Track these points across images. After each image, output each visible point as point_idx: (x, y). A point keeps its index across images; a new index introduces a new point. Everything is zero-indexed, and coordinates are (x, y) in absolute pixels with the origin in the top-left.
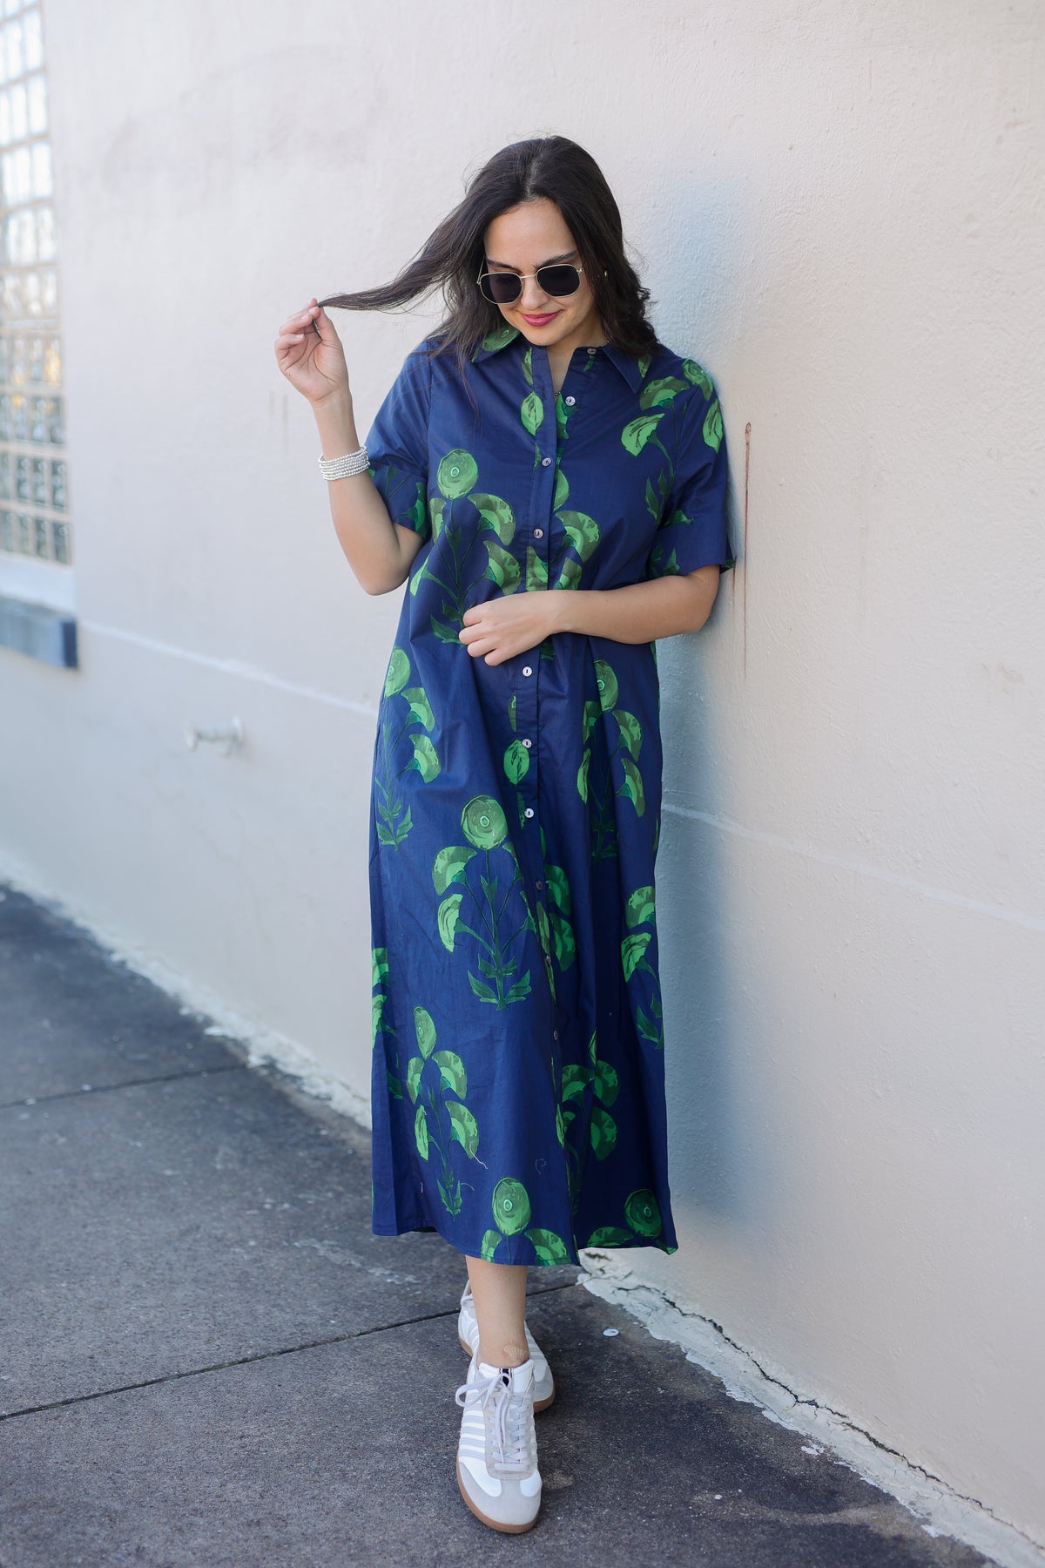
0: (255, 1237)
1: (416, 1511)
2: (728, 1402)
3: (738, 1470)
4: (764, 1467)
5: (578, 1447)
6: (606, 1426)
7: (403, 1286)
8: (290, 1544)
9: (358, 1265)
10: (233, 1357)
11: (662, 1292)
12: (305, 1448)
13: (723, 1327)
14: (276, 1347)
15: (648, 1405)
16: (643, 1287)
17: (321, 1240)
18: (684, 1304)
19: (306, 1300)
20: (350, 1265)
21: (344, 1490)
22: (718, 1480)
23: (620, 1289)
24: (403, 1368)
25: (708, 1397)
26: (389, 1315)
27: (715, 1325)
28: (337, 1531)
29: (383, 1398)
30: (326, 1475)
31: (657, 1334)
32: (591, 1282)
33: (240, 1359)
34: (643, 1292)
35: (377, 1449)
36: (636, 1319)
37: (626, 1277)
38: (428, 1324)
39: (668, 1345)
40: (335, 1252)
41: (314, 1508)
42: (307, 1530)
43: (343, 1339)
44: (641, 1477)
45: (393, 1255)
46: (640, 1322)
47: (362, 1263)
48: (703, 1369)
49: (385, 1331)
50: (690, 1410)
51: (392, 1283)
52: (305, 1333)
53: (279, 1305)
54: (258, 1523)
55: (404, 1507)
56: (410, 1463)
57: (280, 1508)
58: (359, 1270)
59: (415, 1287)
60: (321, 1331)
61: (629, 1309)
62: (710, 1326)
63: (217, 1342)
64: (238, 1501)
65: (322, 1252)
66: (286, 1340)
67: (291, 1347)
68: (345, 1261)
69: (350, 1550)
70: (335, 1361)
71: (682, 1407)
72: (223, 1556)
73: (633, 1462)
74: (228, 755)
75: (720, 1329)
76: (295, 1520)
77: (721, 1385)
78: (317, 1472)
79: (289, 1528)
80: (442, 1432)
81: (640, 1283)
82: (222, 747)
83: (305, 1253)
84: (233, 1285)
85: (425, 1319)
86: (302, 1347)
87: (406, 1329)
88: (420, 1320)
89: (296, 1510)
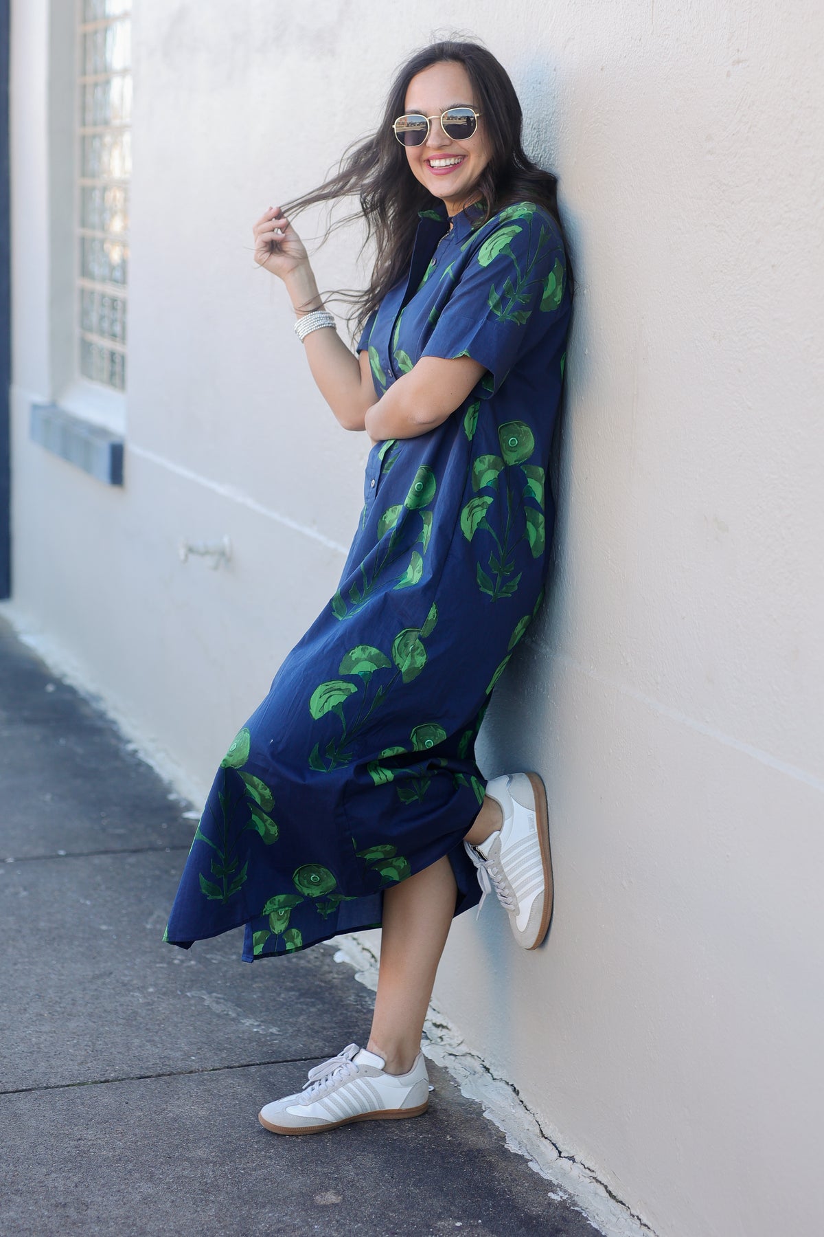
0: (155, 985)
1: (199, 1209)
2: (503, 1152)
3: (486, 1205)
4: (510, 1205)
5: (357, 1175)
6: (389, 1160)
7: (265, 1036)
8: (83, 1223)
9: (233, 1015)
10: (97, 1077)
11: (482, 1059)
12: (128, 1153)
13: (520, 1091)
14: (137, 1072)
15: (433, 1149)
16: (470, 1054)
17: (210, 993)
18: (496, 1070)
19: (178, 1038)
20: (227, 1015)
21: (147, 1188)
22: (464, 1211)
23: (451, 1054)
24: (237, 1099)
25: (488, 1147)
26: (243, 1057)
27: (515, 1088)
28: (128, 1218)
29: (210, 1121)
30: (137, 1175)
31: (466, 1093)
32: (429, 1047)
33: (103, 1080)
34: (469, 1058)
35: (188, 1159)
36: (454, 1079)
37: (459, 1045)
38: (273, 1068)
39: (473, 1102)
40: (218, 1003)
41: (115, 1198)
42: (102, 1214)
43: (196, 1072)
44: (401, 1202)
45: (268, 1010)
46: (456, 1082)
47: (238, 1015)
48: (494, 1124)
49: (234, 1069)
50: (467, 1155)
51: (257, 1032)
52: (166, 1065)
53: (153, 1041)
54: (65, 1206)
55: (190, 1205)
56: (211, 1173)
57: (87, 1196)
58: (233, 1019)
59: (275, 1037)
60: (180, 1064)
61: (452, 1072)
62: (510, 1089)
63: (89, 1065)
64: (55, 1187)
65: (207, 1003)
66: (147, 1068)
67: (150, 1074)
68: (223, 1011)
69: (131, 1233)
70: (182, 1088)
71: (461, 1153)
72: (25, 1226)
73: (399, 1190)
74: (216, 568)
75: (517, 1093)
76: (95, 1206)
77: (504, 1139)
78: (130, 1172)
79: (89, 1212)
80: (248, 1152)
81: (468, 1051)
82: (209, 561)
83: (192, 1002)
84: (121, 1021)
85: (273, 1063)
86: (159, 1075)
87: (253, 1069)
88: (268, 1063)
89: (100, 1199)
